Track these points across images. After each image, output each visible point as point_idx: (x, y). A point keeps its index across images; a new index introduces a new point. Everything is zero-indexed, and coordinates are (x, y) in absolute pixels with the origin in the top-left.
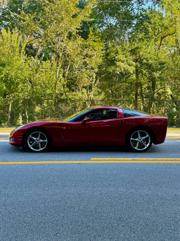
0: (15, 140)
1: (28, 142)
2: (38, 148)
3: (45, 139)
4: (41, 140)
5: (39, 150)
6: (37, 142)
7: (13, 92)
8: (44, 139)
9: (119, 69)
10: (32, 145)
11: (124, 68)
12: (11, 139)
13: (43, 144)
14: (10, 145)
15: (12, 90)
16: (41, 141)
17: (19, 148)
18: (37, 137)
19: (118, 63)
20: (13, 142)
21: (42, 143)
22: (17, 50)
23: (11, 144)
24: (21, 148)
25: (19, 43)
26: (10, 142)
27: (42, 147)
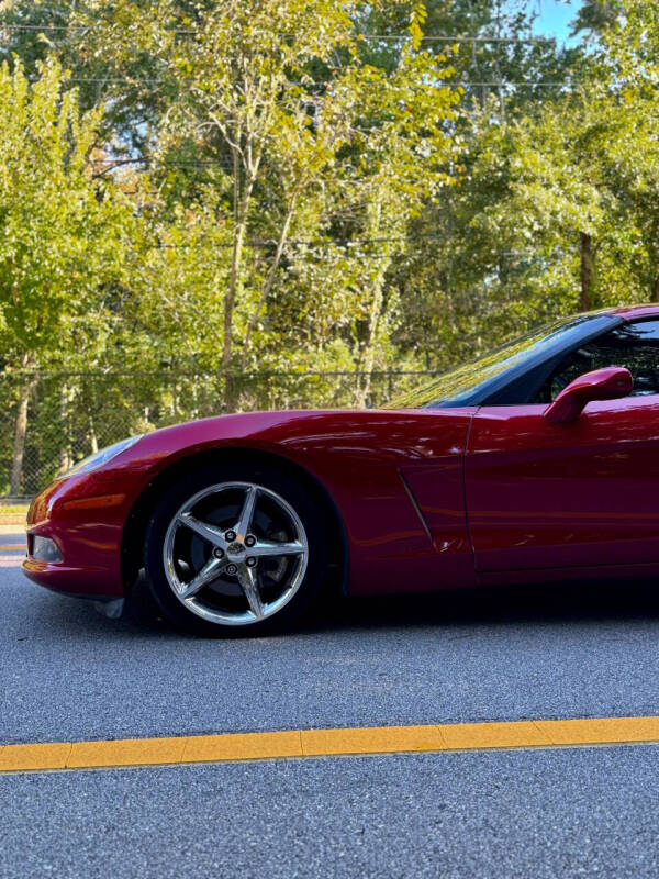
0: (70, 551)
1: (168, 562)
2: (242, 607)
3: (292, 537)
4: (259, 545)
5: (249, 618)
6: (232, 557)
7: (34, 343)
8: (281, 534)
9: (532, 219)
10: (198, 583)
11: (554, 214)
12: (39, 541)
13: (277, 576)
14: (33, 584)
15: (32, 333)
16: (262, 547)
17: (98, 606)
18: (226, 524)
19: (525, 191)
20: (50, 568)
21: (264, 564)
22: (56, 153)
23: (41, 578)
24: (115, 607)
25: (63, 126)
26: (33, 569)
27: (268, 594)
